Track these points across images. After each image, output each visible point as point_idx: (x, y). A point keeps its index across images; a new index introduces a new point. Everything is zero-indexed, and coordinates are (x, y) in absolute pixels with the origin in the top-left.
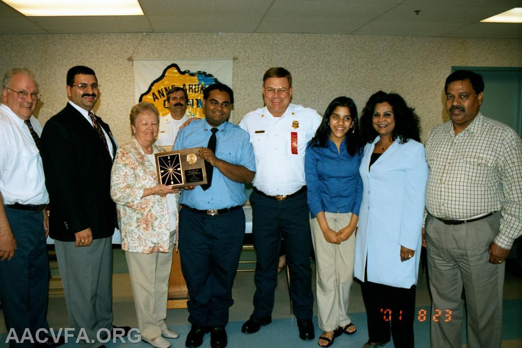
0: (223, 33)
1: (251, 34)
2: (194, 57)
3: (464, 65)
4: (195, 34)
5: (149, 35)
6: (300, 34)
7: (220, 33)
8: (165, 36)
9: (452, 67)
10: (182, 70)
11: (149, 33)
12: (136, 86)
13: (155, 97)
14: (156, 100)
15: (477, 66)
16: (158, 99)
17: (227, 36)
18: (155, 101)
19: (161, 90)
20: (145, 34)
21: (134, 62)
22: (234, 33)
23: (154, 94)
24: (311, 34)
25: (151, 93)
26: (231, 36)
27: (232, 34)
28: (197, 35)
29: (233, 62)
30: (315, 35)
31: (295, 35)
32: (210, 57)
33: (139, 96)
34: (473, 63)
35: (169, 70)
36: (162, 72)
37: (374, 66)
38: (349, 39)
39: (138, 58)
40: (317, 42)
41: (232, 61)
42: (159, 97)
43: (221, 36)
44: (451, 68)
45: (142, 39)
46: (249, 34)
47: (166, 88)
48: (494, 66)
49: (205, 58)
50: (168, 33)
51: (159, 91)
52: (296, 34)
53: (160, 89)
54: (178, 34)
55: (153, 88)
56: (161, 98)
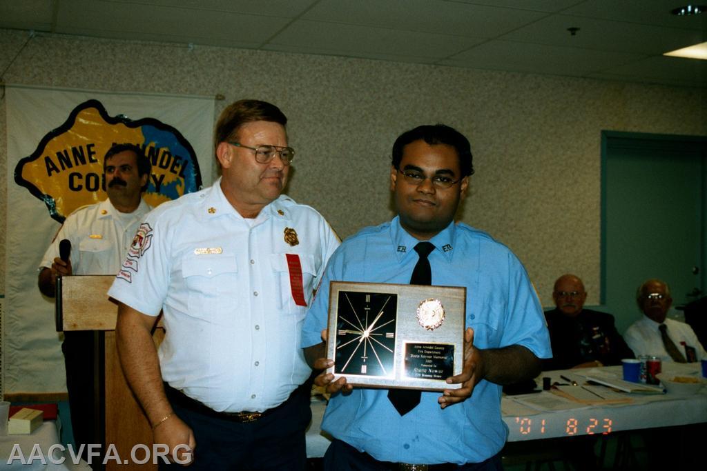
0: (196, 46)
1: (251, 51)
2: (136, 89)
3: (622, 130)
4: (140, 42)
5: (42, 36)
6: (342, 58)
7: (191, 45)
8: (78, 42)
9: (603, 132)
10: (112, 114)
11: (42, 34)
12: (9, 141)
13: (51, 167)
14: (54, 172)
15: (642, 131)
16: (58, 171)
17: (204, 52)
18: (50, 174)
19: (65, 151)
20: (32, 33)
21: (7, 90)
22: (219, 48)
23: (48, 160)
24: (363, 60)
25: (42, 157)
26: (213, 52)
27: (214, 48)
28: (145, 45)
29: (216, 105)
30: (368, 60)
31: (333, 60)
32: (168, 91)
33: (16, 162)
34: (635, 126)
35: (85, 112)
36: (67, 116)
37: (474, 125)
38: (431, 73)
39: (16, 82)
40: (373, 75)
41: (213, 102)
42: (59, 167)
43: (193, 51)
44: (599, 133)
45: (26, 45)
46: (247, 52)
47: (74, 150)
48: (668, 132)
49: (159, 91)
50: (84, 38)
51: (59, 154)
52: (335, 57)
53: (62, 151)
54: (103, 40)
55: (47, 147)
56: (64, 168)
